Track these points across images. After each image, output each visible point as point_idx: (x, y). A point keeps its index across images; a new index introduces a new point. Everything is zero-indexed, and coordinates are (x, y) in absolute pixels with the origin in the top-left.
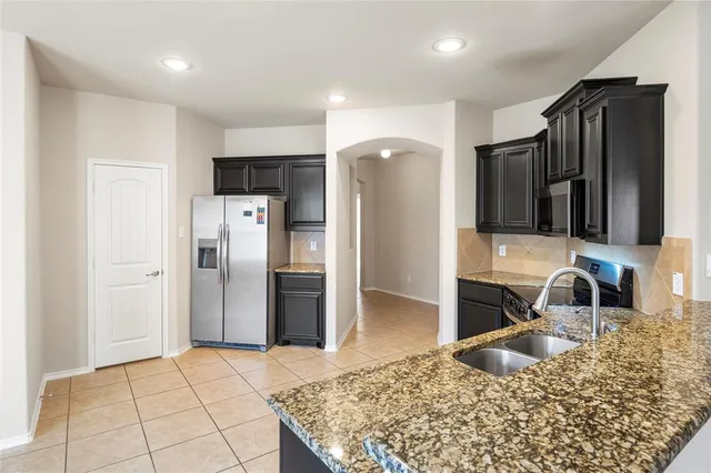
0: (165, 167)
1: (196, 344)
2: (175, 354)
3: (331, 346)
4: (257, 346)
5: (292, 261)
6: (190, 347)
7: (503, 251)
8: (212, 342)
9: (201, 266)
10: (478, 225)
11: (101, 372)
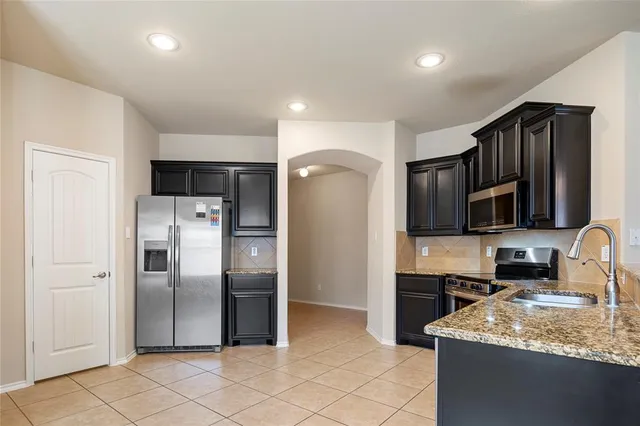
0: (113, 161)
1: (141, 351)
2: (124, 361)
3: (282, 342)
4: (210, 347)
5: (232, 267)
6: (135, 354)
7: (425, 251)
8: (159, 348)
9: (146, 269)
10: (409, 229)
11: (41, 385)
